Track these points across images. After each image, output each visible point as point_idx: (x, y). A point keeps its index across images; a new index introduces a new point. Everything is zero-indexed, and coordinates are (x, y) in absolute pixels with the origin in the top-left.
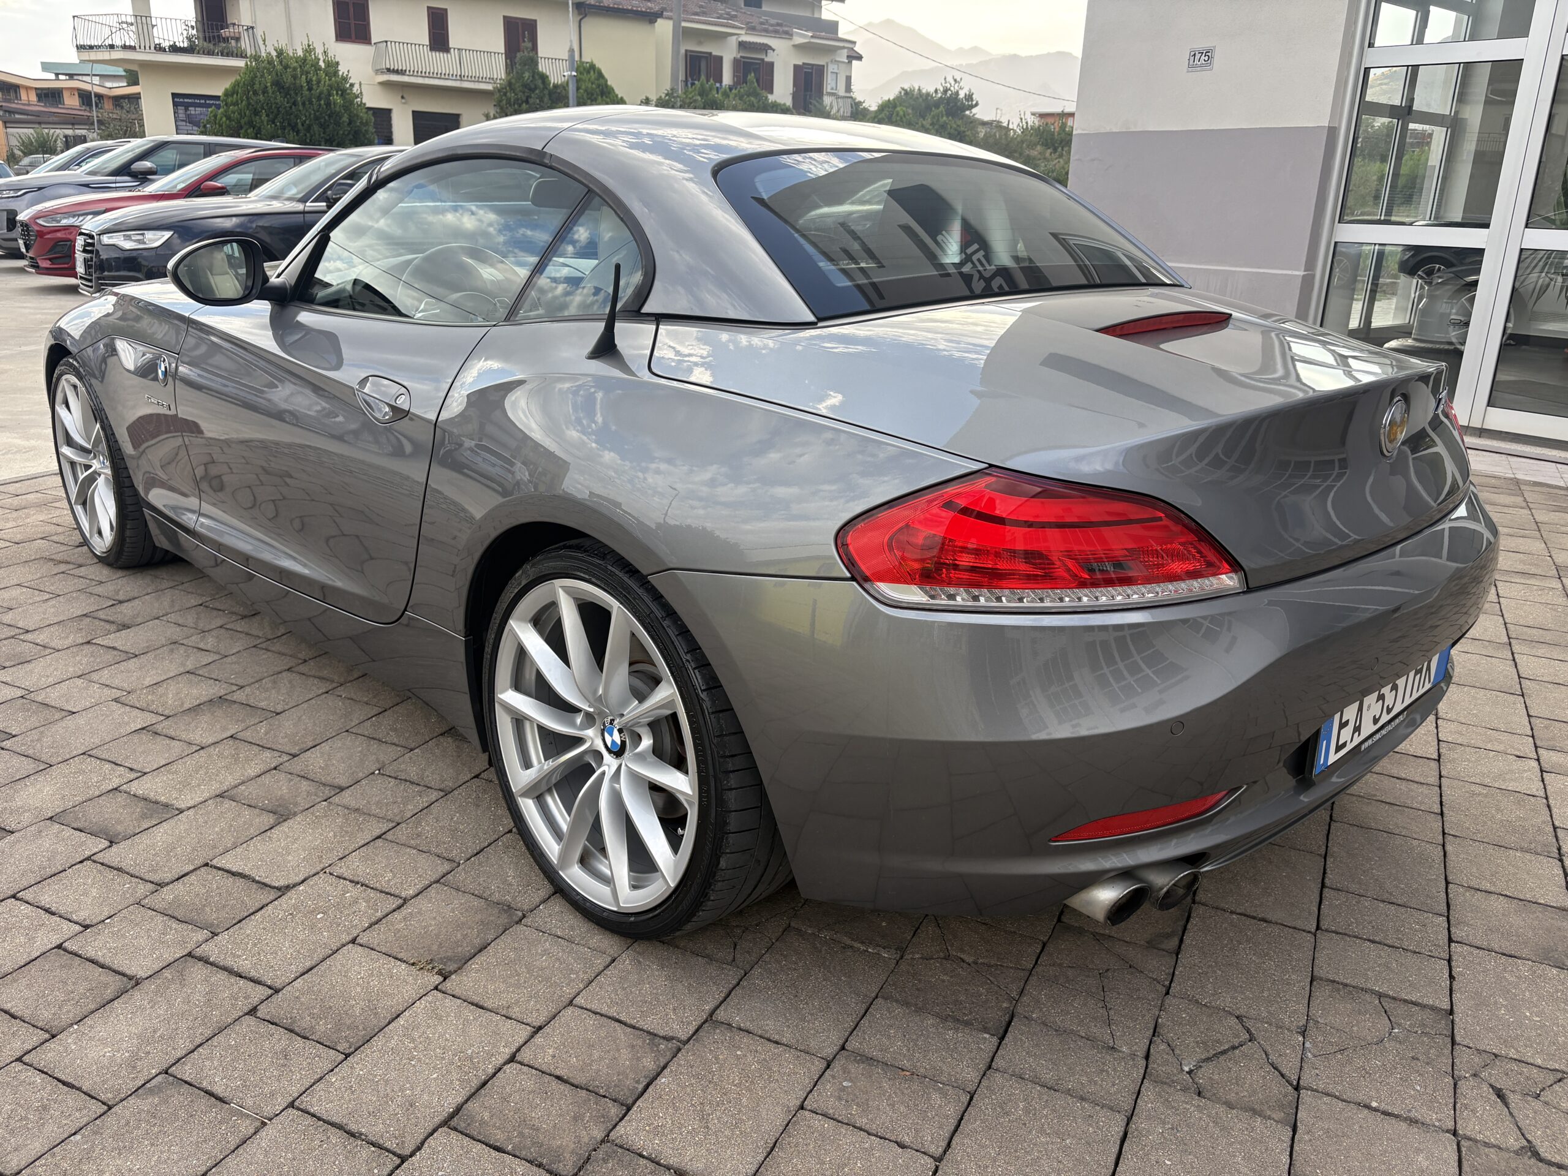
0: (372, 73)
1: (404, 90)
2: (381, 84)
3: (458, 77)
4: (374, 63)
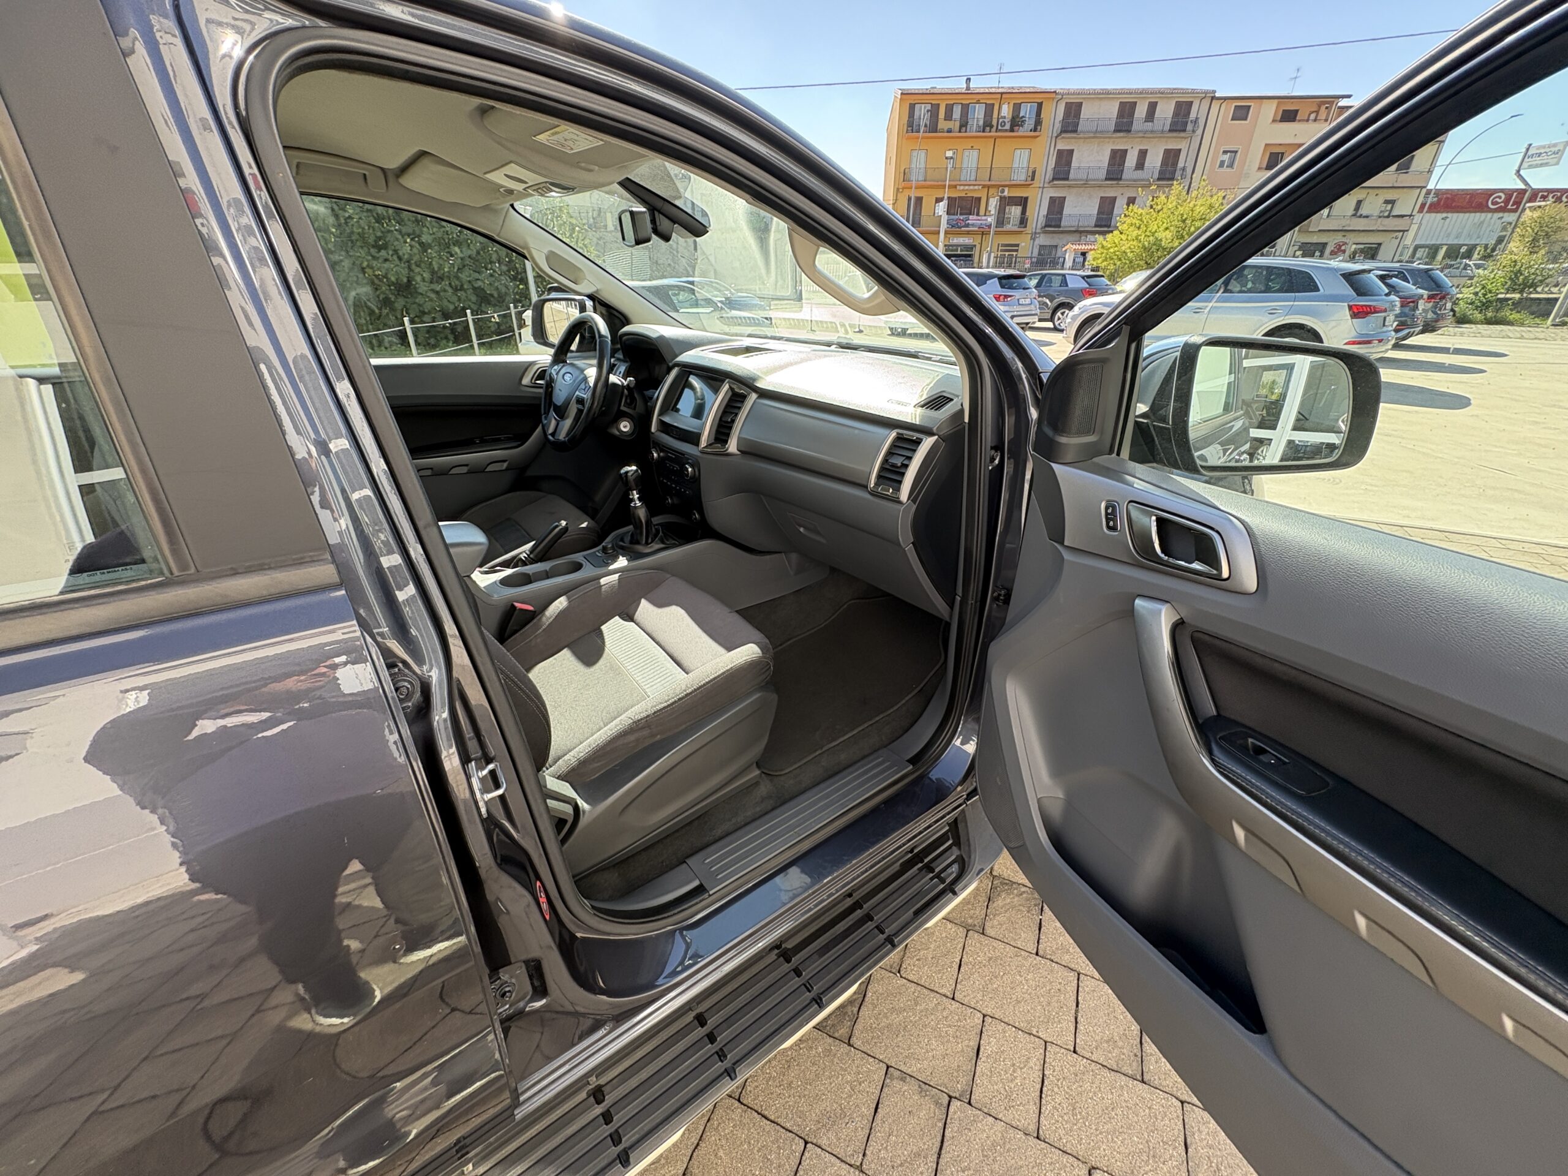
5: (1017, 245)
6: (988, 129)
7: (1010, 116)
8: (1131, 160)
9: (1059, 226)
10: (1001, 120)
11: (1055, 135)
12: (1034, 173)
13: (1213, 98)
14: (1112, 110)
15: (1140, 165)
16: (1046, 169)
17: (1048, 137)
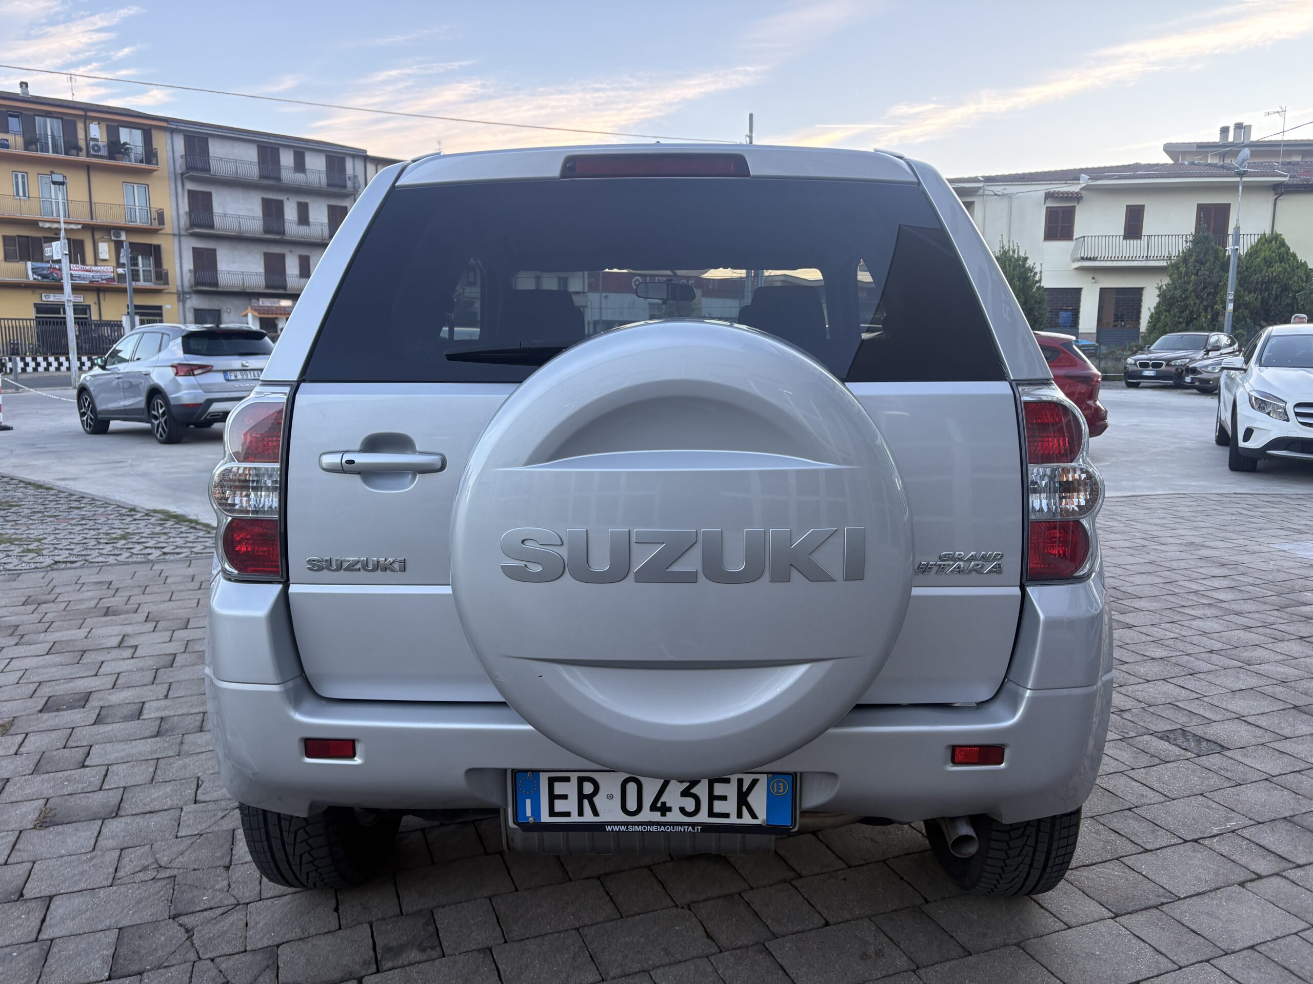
0: (1069, 259)
1: (1096, 272)
2: (1077, 269)
3: (1144, 258)
4: (1073, 253)
5: (160, 308)
6: (74, 152)
7: (105, 139)
8: (291, 213)
9: (216, 284)
10: (92, 143)
11: (179, 171)
12: (161, 216)
13: (366, 158)
14: (250, 154)
15: (303, 219)
16: (178, 213)
17: (169, 173)
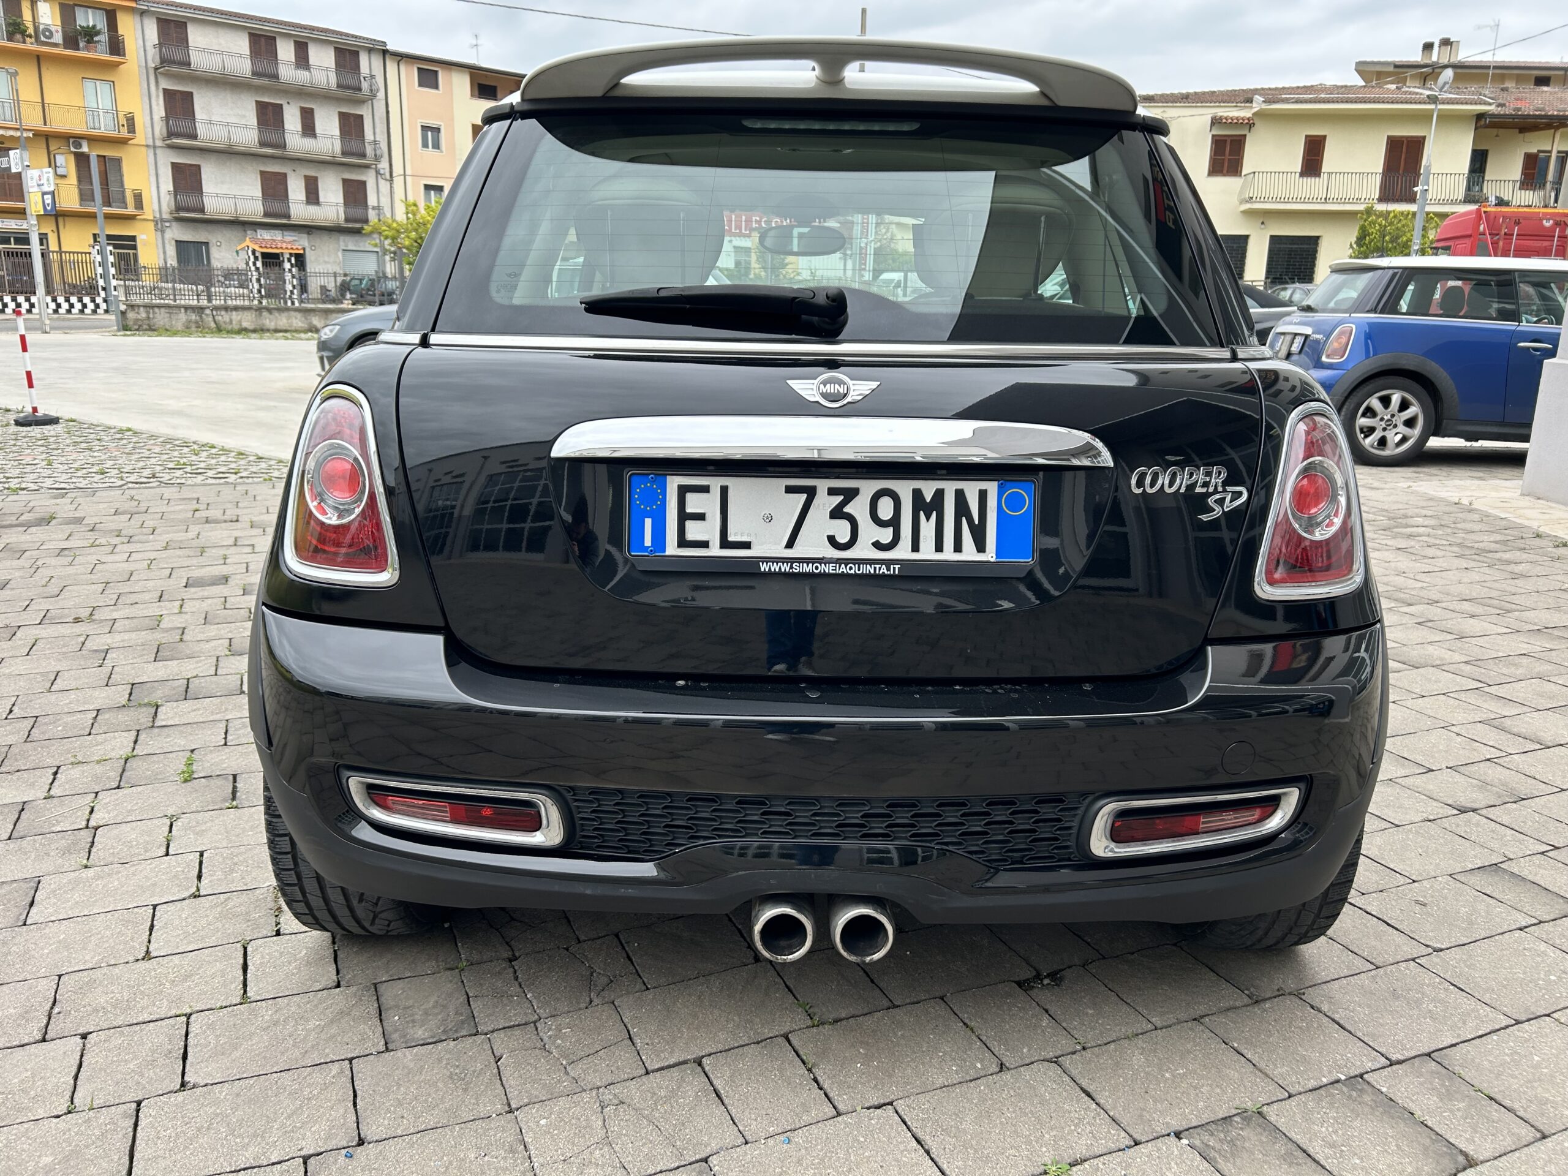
0: (1235, 200)
1: (1264, 216)
2: (1245, 212)
3: (1323, 200)
4: (1241, 193)
5: (133, 238)
7: (59, 23)
8: (292, 121)
9: (202, 210)
10: (41, 27)
11: (152, 64)
12: (131, 122)
13: (385, 52)
14: (241, 44)
15: (309, 128)
16: (152, 119)
17: (139, 66)
